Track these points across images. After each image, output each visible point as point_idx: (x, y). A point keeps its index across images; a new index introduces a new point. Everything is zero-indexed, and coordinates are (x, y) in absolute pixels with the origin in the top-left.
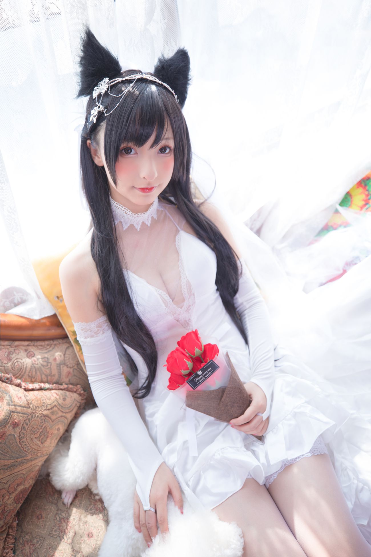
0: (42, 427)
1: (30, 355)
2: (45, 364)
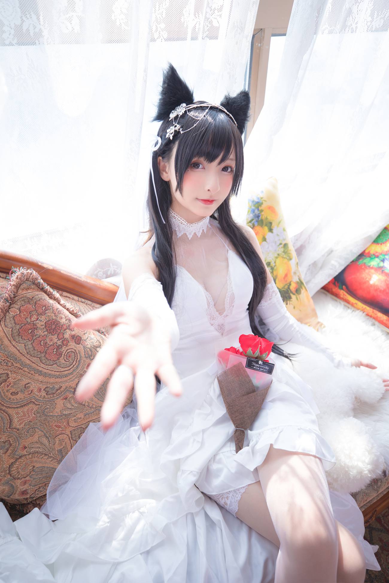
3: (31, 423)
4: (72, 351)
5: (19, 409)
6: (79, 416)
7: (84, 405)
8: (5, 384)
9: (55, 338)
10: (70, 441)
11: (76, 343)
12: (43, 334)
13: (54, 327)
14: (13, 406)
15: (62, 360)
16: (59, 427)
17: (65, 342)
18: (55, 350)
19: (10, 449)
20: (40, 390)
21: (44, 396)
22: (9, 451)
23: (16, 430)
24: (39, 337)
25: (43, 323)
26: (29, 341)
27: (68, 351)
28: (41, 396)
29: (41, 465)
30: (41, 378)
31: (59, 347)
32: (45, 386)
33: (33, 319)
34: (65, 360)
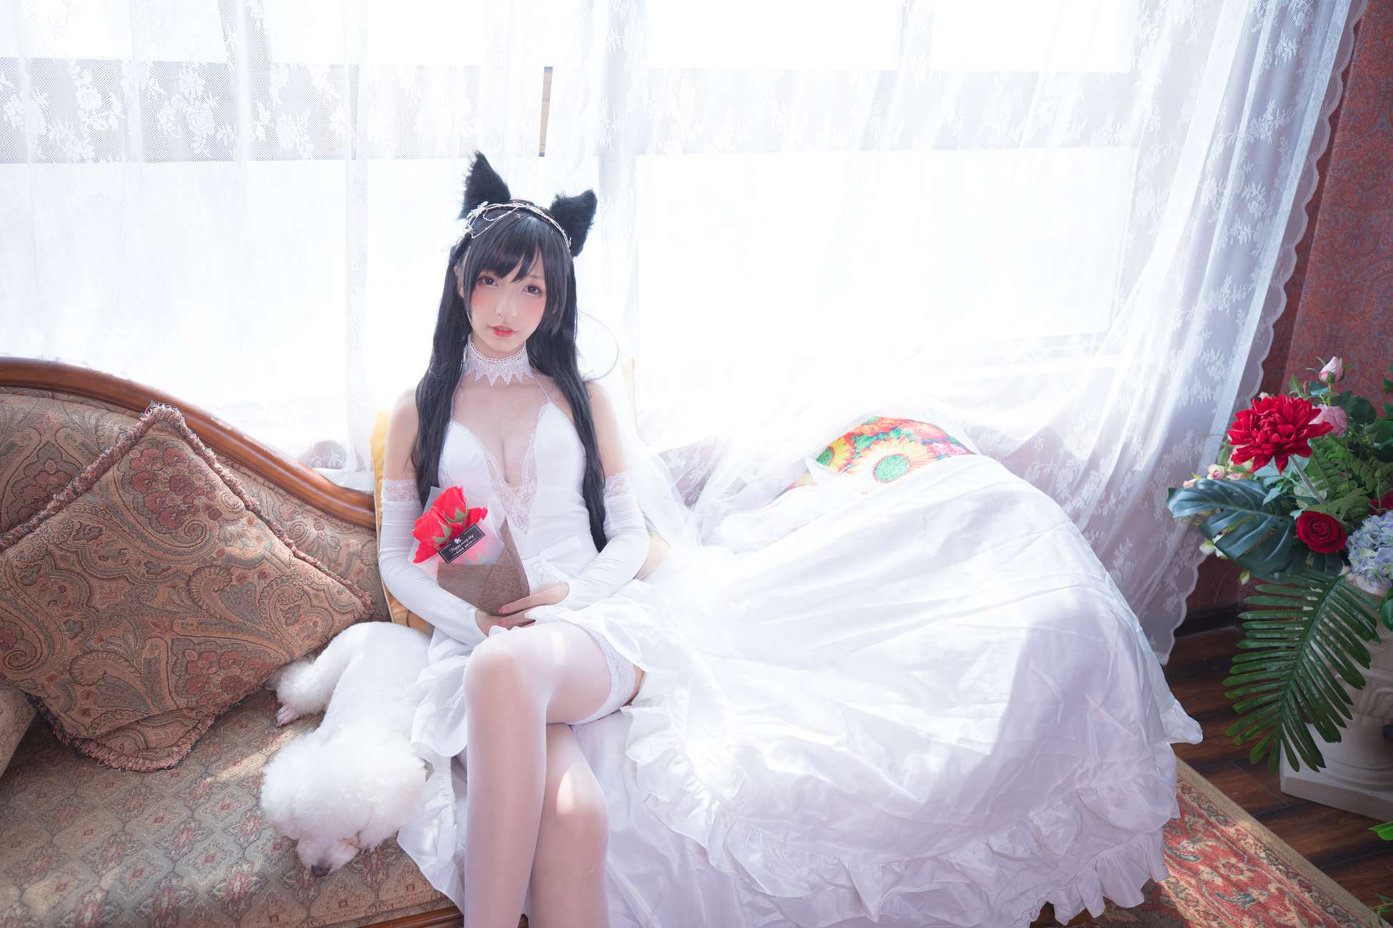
0: (295, 602)
1: (319, 527)
2: (333, 544)
3: (118, 608)
4: (199, 524)
5: (105, 582)
6: (189, 620)
7: (201, 607)
8: (94, 543)
9: (178, 500)
10: (168, 653)
11: (209, 516)
12: (163, 490)
13: (182, 485)
14: (98, 576)
15: (180, 531)
16: (157, 626)
17: (193, 510)
18: (174, 515)
19: (81, 635)
20: (139, 563)
21: (143, 574)
22: (79, 638)
23: (95, 611)
24: (156, 492)
25: (168, 477)
26: (142, 493)
27: (194, 522)
28: (139, 572)
29: (116, 674)
30: (143, 546)
31: (180, 513)
32: (146, 560)
33: (154, 467)
34: (185, 533)
